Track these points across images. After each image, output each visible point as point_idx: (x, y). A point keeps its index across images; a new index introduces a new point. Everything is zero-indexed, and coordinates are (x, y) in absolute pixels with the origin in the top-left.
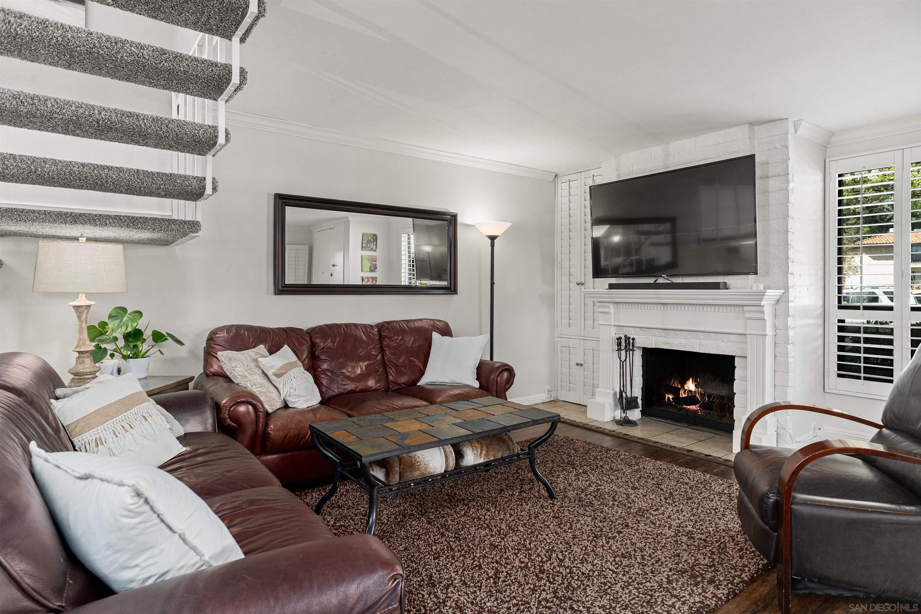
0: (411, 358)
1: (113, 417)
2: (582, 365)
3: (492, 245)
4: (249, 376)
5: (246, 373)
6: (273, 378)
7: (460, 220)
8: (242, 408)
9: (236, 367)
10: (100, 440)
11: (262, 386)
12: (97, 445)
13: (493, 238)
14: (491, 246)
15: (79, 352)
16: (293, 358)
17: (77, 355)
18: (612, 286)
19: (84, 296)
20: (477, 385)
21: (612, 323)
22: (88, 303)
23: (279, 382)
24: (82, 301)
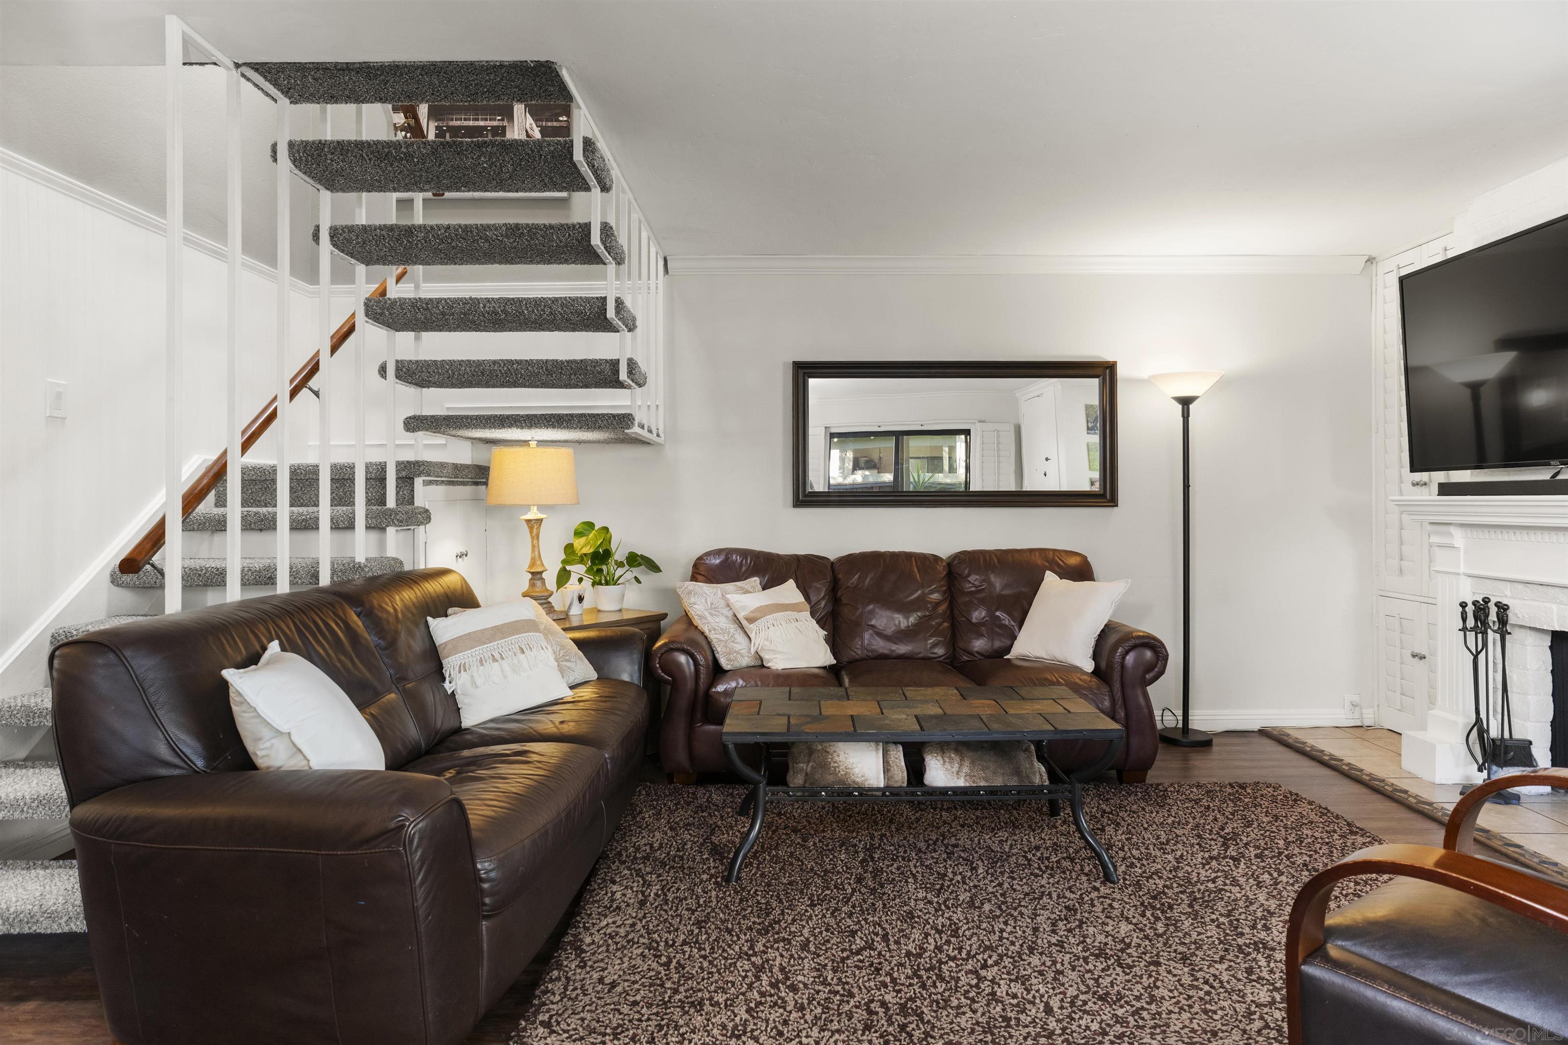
0: (998, 613)
1: (485, 643)
2: (1423, 657)
3: (1186, 416)
4: (710, 618)
5: (706, 614)
6: (744, 623)
7: (1121, 372)
8: (682, 659)
9: (694, 604)
10: (464, 666)
11: (724, 631)
12: (460, 672)
13: (1186, 402)
14: (1183, 416)
15: (532, 573)
16: (798, 597)
17: (530, 576)
18: (1446, 489)
19: (536, 508)
20: (1088, 666)
21: (1462, 570)
22: (540, 516)
23: (751, 628)
24: (534, 514)
